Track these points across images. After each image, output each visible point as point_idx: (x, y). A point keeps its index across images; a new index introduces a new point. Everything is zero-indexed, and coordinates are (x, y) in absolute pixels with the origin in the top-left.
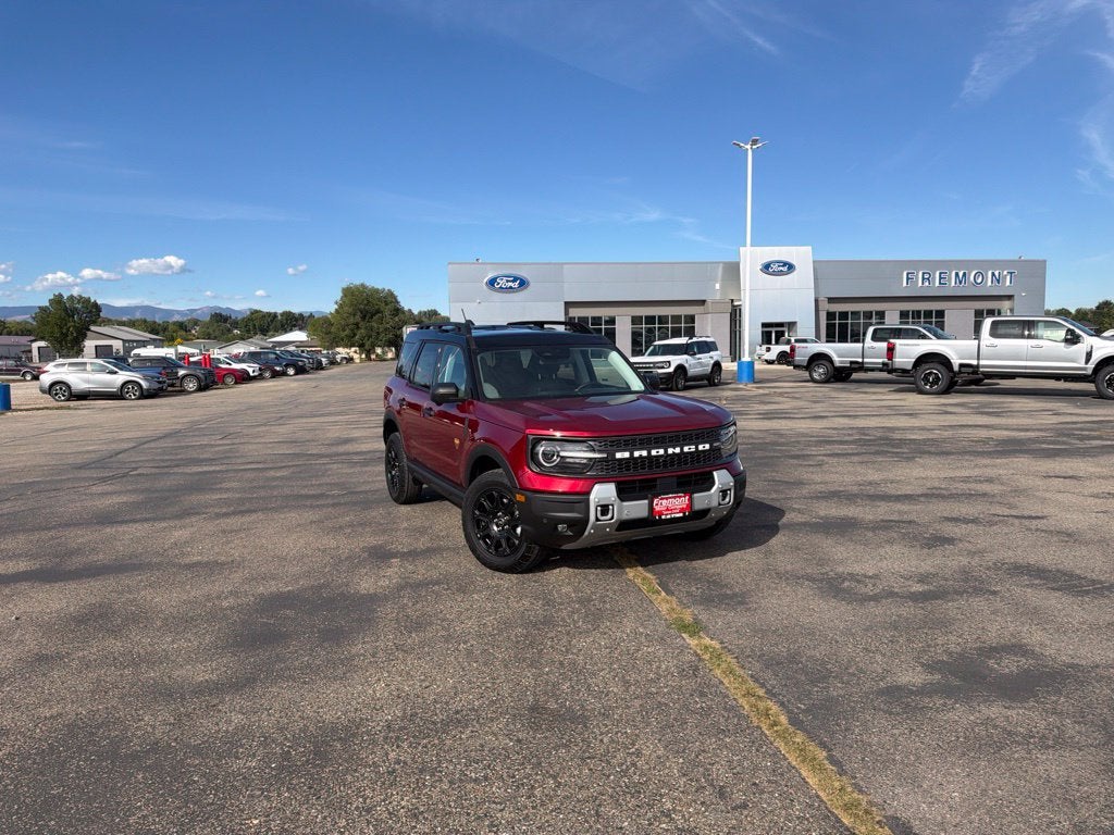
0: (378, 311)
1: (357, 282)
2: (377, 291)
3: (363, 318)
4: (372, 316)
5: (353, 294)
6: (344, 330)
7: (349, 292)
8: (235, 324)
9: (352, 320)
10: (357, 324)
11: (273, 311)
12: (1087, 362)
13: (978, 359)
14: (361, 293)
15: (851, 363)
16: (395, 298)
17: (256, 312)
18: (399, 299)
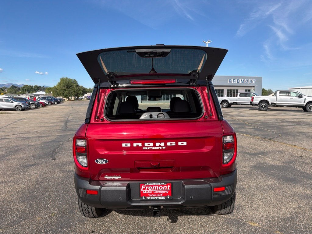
0: (72, 86)
1: (65, 77)
2: (71, 80)
3: (67, 88)
4: (70, 87)
5: (64, 80)
6: (61, 91)
7: (62, 80)
8: (19, 89)
9: (63, 88)
10: (65, 89)
11: (31, 85)
12: (304, 103)
13: (276, 101)
14: (66, 80)
15: (234, 102)
16: (77, 82)
17: (26, 85)
18: (78, 82)
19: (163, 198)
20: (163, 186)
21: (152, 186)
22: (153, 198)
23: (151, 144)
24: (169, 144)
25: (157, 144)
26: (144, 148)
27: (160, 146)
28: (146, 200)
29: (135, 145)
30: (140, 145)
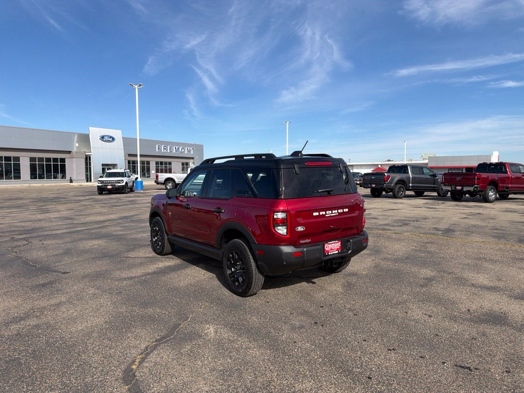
19: (337, 252)
20: (337, 243)
21: (331, 244)
22: (332, 253)
23: (330, 212)
24: (339, 211)
25: (334, 212)
26: (326, 215)
27: (335, 213)
28: (328, 255)
29: (321, 213)
30: (324, 213)
